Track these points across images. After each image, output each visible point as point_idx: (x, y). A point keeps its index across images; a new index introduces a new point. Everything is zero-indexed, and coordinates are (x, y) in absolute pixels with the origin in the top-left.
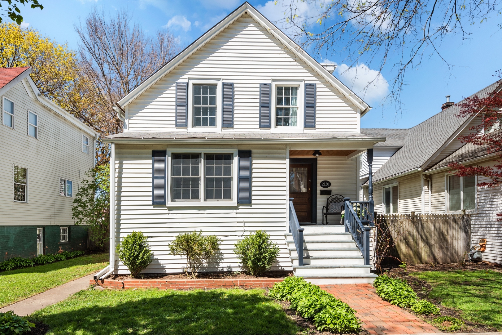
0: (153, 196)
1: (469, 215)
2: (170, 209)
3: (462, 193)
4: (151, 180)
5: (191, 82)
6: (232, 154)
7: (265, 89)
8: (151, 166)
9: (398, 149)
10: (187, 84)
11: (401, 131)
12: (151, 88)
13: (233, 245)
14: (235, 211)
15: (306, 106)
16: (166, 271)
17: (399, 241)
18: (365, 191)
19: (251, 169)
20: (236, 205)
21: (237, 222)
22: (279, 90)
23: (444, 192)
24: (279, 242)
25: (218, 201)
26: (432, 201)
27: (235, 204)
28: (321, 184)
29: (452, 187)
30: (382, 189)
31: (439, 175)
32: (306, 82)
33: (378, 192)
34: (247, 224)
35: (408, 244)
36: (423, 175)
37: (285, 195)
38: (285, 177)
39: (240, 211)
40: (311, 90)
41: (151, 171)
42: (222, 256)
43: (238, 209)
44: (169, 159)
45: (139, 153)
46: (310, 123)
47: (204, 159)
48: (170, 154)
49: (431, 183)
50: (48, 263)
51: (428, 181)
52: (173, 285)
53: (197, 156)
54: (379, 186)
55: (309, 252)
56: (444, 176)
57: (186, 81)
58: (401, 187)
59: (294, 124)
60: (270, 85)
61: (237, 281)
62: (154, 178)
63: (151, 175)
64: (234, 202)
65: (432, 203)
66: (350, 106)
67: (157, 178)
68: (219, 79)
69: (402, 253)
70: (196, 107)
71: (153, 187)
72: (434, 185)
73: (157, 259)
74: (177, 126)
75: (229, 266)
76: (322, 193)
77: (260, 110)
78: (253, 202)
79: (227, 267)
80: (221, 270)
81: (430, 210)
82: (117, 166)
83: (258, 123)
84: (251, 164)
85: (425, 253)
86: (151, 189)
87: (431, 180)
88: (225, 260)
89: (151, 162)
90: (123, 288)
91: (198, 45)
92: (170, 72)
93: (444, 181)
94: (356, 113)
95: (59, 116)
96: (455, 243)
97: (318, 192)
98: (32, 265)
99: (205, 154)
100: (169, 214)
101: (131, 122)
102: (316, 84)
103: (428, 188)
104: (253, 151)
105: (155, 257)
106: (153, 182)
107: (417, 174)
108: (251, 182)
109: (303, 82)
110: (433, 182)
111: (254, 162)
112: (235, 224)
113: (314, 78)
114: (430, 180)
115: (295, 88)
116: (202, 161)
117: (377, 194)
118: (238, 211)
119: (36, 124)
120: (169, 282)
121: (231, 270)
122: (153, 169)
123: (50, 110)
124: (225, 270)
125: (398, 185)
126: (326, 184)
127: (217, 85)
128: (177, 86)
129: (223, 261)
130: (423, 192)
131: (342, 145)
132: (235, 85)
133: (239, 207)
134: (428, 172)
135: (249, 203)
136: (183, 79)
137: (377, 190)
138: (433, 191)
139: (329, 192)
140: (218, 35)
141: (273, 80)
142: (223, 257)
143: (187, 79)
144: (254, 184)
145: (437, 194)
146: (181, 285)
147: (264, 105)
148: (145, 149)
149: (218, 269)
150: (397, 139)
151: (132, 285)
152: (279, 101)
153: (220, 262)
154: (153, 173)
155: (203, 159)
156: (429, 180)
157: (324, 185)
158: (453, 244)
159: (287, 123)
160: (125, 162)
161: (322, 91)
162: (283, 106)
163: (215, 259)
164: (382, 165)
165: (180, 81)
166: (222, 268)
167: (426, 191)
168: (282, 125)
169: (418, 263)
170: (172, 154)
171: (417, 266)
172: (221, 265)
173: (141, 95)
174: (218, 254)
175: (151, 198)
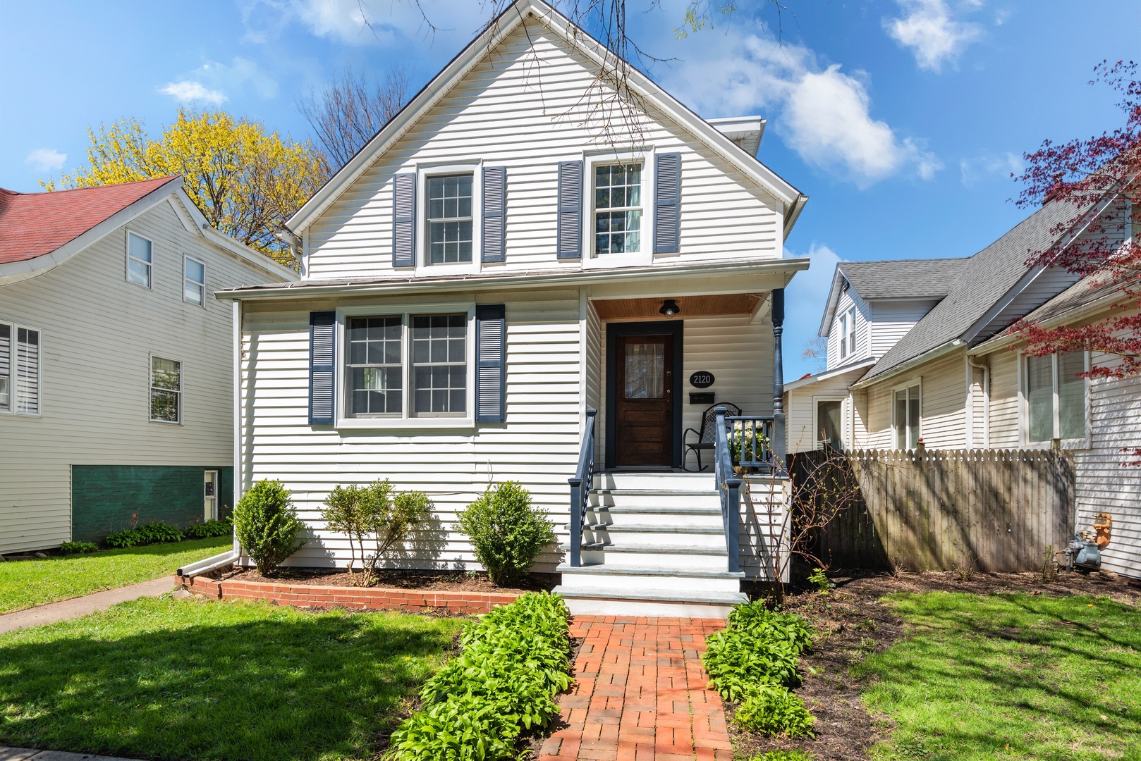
0: (311, 407)
1: (1070, 454)
2: (344, 433)
3: (1055, 397)
4: (306, 374)
5: (423, 172)
6: (466, 313)
7: (569, 173)
8: (306, 345)
9: (936, 302)
10: (415, 177)
11: (949, 263)
12: (348, 190)
13: (452, 512)
14: (471, 439)
15: (658, 206)
16: (334, 563)
17: (884, 514)
18: (858, 399)
19: (504, 345)
20: (473, 425)
21: (476, 463)
22: (601, 172)
23: (1016, 395)
24: (552, 509)
25: (437, 416)
26: (992, 419)
27: (469, 422)
28: (692, 380)
29: (1034, 383)
30: (889, 394)
31: (1006, 356)
32: (659, 151)
33: (883, 402)
34: (496, 468)
35: (906, 519)
36: (969, 357)
37: (578, 403)
38: (578, 362)
39: (481, 438)
40: (669, 167)
41: (306, 355)
42: (445, 535)
43: (478, 435)
44: (340, 329)
45: (286, 320)
46: (667, 241)
47: (410, 327)
48: (343, 319)
49: (990, 375)
50: (214, 535)
51: (982, 371)
52: (304, 598)
53: (395, 321)
54: (884, 388)
55: (610, 534)
56: (1015, 358)
57: (414, 170)
58: (928, 386)
59: (635, 247)
60: (581, 164)
61: (432, 596)
62: (312, 369)
63: (306, 364)
64: (468, 420)
65: (992, 424)
66: (758, 197)
67: (319, 369)
68: (476, 162)
69: (890, 544)
70: (433, 224)
71: (311, 388)
72: (995, 381)
73: (319, 538)
74: (397, 265)
75: (458, 558)
76: (695, 399)
77: (559, 221)
78: (510, 418)
79: (455, 561)
80: (443, 566)
81: (986, 441)
82: (247, 347)
83: (555, 249)
84: (504, 335)
85: (951, 544)
86: (306, 393)
87: (990, 369)
88: (450, 546)
89: (306, 335)
90: (220, 596)
91: (433, 94)
92: (384, 155)
93: (1016, 371)
94: (773, 212)
95: (253, 266)
96: (1031, 521)
97: (686, 397)
98: (180, 539)
99: (411, 316)
100: (341, 444)
101: (313, 261)
102: (679, 154)
103: (982, 387)
104: (508, 305)
105: (316, 533)
106: (311, 378)
107: (956, 355)
108: (504, 375)
109: (653, 150)
110: (994, 372)
111: (510, 329)
112: (471, 468)
113: (677, 141)
114: (985, 368)
115: (636, 168)
116: (405, 330)
117: (881, 404)
118: (477, 439)
119: (202, 282)
120: (296, 590)
121: (463, 567)
122: (311, 350)
123: (234, 256)
124: (451, 567)
125: (920, 384)
126: (703, 378)
127: (472, 174)
128: (395, 184)
129: (447, 548)
130: (970, 397)
131: (707, 283)
132: (509, 171)
133: (480, 431)
134: (980, 350)
135: (500, 421)
136: (406, 169)
137: (880, 397)
138: (992, 394)
139: (709, 398)
140: (475, 69)
141: (586, 154)
142: (447, 539)
143: (414, 166)
144: (510, 379)
145: (1002, 401)
146: (320, 598)
147: (568, 211)
148: (299, 310)
149: (435, 564)
150: (934, 282)
151: (234, 591)
152: (601, 198)
153: (441, 549)
154: (311, 360)
155: (406, 327)
156: (983, 366)
157: (698, 380)
158: (1025, 525)
159: (618, 244)
160: (261, 338)
161: (694, 168)
162: (610, 209)
163: (431, 542)
164: (897, 341)
165: (402, 171)
166: (444, 563)
167: (976, 395)
168: (607, 252)
169: (931, 569)
170: (348, 318)
171: (928, 577)
172: (443, 556)
173: (331, 207)
174: (436, 531)
175: (306, 412)
